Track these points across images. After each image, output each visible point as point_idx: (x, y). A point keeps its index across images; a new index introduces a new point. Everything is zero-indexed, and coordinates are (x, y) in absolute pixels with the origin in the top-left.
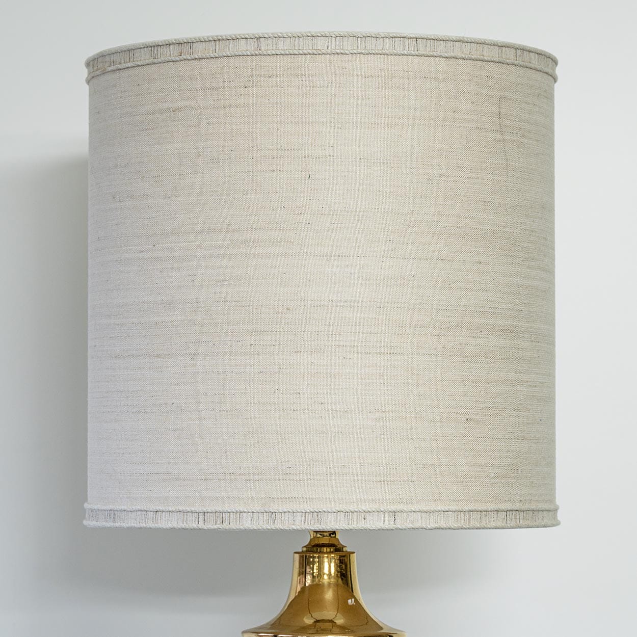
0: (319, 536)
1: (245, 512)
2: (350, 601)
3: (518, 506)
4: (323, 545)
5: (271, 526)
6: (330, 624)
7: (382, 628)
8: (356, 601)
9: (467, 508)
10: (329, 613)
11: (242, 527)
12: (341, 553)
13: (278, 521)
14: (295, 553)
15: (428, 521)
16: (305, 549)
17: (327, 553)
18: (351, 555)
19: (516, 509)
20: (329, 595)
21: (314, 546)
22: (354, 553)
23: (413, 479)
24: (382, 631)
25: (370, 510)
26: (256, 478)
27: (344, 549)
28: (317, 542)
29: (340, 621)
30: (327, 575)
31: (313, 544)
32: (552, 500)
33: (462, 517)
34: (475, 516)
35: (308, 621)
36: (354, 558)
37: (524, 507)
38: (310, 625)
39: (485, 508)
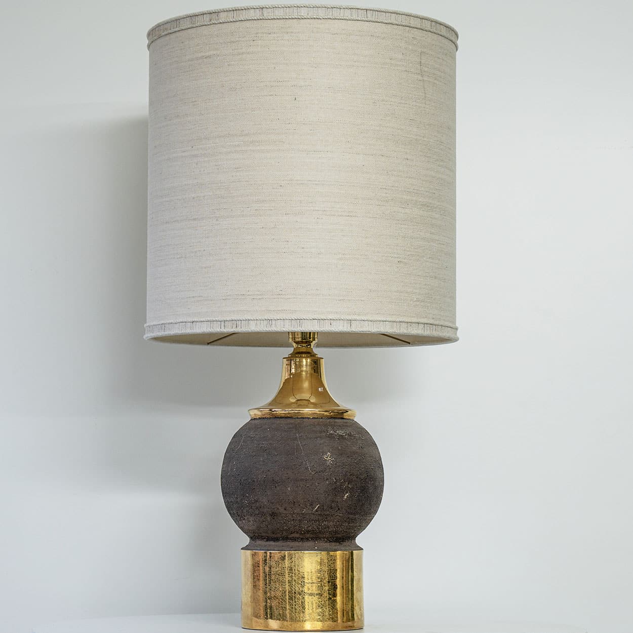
0: (299, 346)
1: (251, 320)
2: (320, 389)
3: (431, 321)
4: (302, 353)
5: (269, 329)
6: (307, 402)
7: (339, 406)
8: (325, 389)
9: (398, 320)
10: (306, 396)
11: (249, 330)
12: (313, 358)
13: (273, 325)
14: (284, 358)
15: (372, 327)
16: (290, 356)
17: (304, 357)
18: (321, 360)
19: (431, 323)
20: (306, 385)
21: (296, 353)
22: (323, 358)
23: (363, 299)
24: (339, 408)
25: (334, 318)
26: (258, 297)
27: (316, 356)
28: (298, 351)
29: (313, 400)
30: (305, 371)
31: (296, 352)
32: (454, 322)
33: (395, 325)
34: (404, 325)
35: (293, 400)
36: (323, 362)
37: (437, 322)
38: (294, 403)
39: (410, 321)
